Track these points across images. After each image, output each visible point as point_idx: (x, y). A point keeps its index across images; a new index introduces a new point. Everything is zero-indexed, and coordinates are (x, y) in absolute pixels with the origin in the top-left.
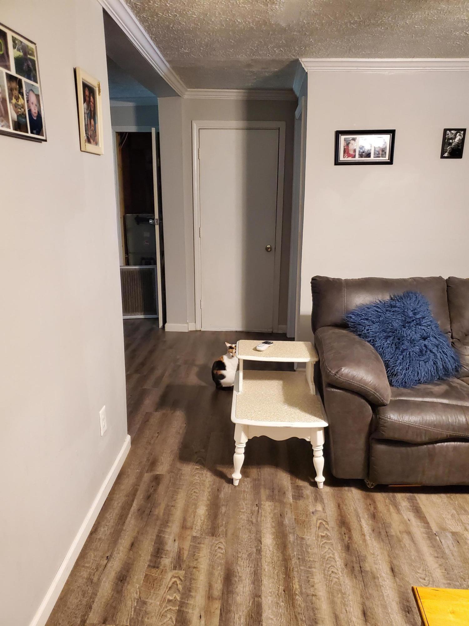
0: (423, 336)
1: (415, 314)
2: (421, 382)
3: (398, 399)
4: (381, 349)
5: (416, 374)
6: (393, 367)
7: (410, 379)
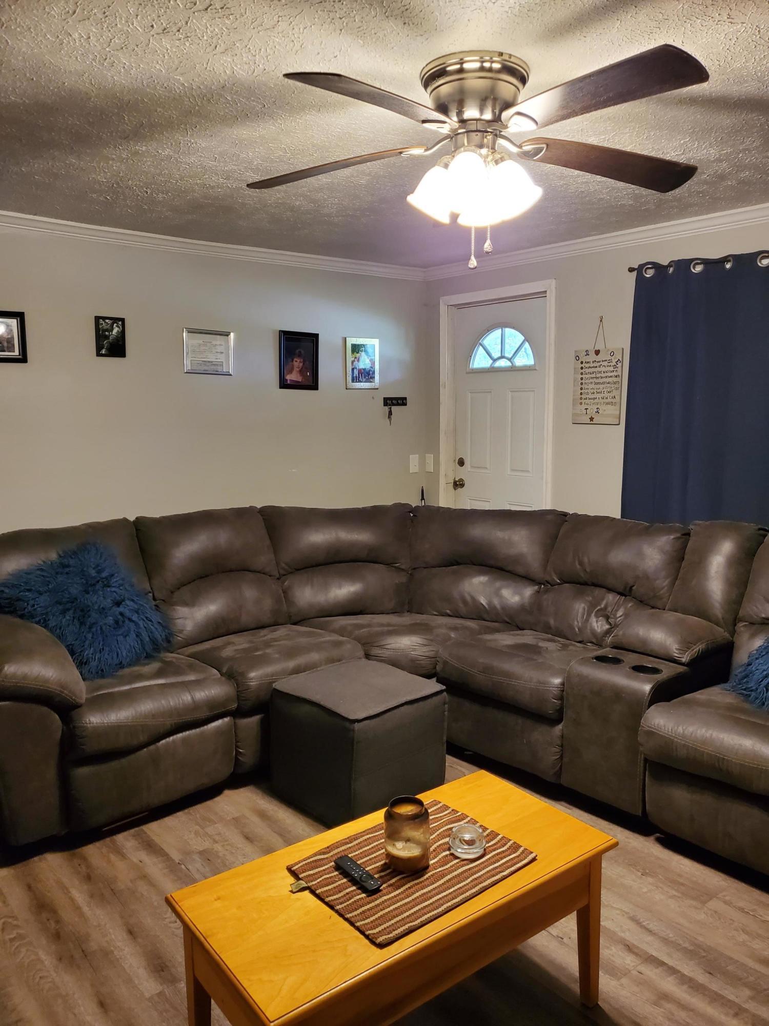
0: (115, 601)
1: (99, 572)
2: (124, 665)
3: (95, 694)
4: (58, 630)
5: (115, 656)
6: (81, 652)
7: (107, 664)
